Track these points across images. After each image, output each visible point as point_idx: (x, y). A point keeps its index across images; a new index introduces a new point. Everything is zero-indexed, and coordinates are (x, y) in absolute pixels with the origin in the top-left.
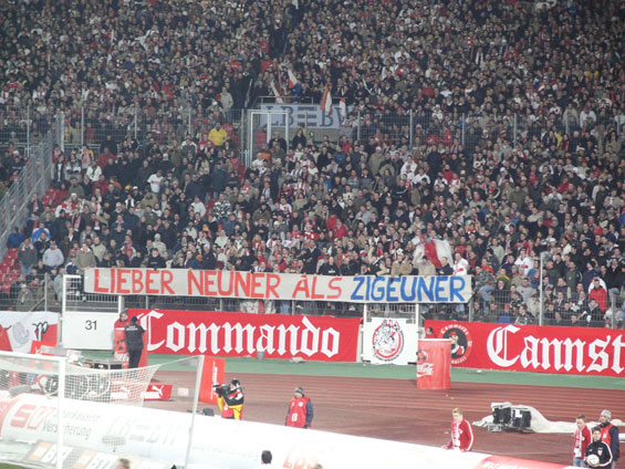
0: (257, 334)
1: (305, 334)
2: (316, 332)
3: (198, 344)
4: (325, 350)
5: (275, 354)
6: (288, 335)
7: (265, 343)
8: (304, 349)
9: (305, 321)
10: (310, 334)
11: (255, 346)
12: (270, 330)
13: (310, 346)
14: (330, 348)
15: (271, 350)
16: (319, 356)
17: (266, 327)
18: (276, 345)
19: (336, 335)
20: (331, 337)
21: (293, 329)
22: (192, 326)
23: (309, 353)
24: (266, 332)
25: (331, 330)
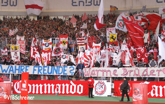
0: (55, 87)
1: (71, 86)
2: (75, 86)
3: (35, 91)
4: (78, 92)
5: (61, 94)
6: (66, 87)
7: (58, 90)
8: (71, 92)
9: (71, 82)
10: (73, 87)
11: (54, 91)
12: (59, 85)
13: (73, 91)
14: (80, 91)
15: (60, 92)
16: (76, 94)
17: (58, 85)
18: (61, 90)
19: (82, 87)
20: (80, 87)
21: (67, 85)
22: (34, 85)
23: (73, 93)
24: (58, 86)
25: (80, 85)
